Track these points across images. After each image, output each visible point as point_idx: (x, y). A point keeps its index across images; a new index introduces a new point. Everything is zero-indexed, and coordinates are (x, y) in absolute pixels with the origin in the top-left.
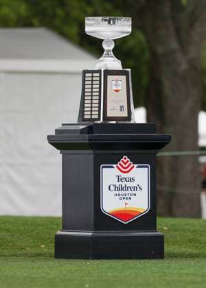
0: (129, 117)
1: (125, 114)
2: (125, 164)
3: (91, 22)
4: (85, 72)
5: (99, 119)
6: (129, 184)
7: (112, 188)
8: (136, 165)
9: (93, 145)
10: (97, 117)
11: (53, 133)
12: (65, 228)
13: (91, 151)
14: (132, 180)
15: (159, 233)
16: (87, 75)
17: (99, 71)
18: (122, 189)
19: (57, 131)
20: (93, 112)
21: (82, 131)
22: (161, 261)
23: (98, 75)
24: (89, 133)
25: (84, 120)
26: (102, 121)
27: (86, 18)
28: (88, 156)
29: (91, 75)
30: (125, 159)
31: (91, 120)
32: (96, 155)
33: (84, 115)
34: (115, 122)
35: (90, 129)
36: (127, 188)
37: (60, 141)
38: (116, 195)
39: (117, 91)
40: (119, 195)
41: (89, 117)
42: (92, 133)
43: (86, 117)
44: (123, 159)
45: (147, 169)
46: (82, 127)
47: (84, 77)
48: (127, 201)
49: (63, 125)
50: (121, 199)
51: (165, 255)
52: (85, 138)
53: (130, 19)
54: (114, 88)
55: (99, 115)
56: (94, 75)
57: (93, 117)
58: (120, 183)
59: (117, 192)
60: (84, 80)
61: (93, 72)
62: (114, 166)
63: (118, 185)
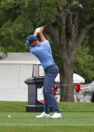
4: (34, 65)
9: (35, 83)
11: (26, 80)
12: (29, 104)
13: (35, 85)
17: (37, 65)
19: (27, 80)
20: (36, 75)
22: (52, 113)
26: (38, 77)
31: (35, 77)
32: (36, 86)
34: (41, 77)
35: (35, 79)
37: (27, 82)
43: (34, 76)
46: (33, 79)
49: (28, 78)
52: (33, 82)
60: (33, 67)
61: (35, 65)
62: (41, 88)
63: (42, 93)
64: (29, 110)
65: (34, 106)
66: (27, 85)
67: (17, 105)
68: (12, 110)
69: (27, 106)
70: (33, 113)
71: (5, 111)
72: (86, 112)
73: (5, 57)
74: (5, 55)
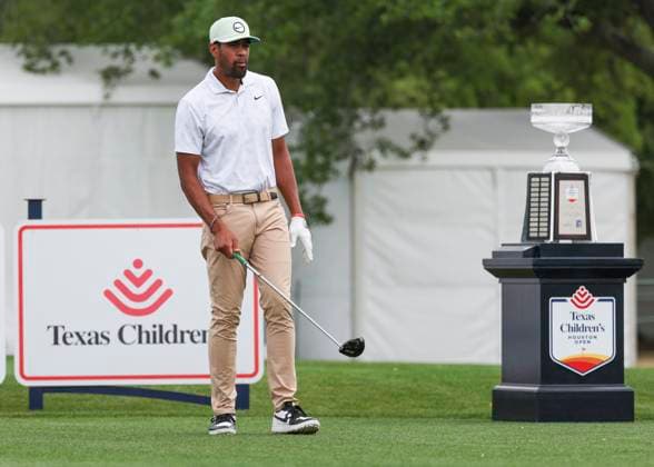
0: (588, 236)
1: (583, 231)
2: (582, 296)
3: (539, 110)
4: (531, 176)
5: (548, 238)
6: (587, 323)
7: (566, 328)
8: (597, 299)
9: (540, 272)
10: (545, 235)
11: (490, 257)
12: (505, 381)
13: (537, 280)
14: (591, 317)
15: (627, 387)
16: (533, 179)
17: (549, 175)
18: (578, 330)
19: (494, 253)
20: (540, 229)
21: (526, 254)
22: (630, 424)
23: (547, 179)
24: (534, 256)
25: (529, 238)
26: (551, 239)
27: (533, 105)
28: (533, 286)
29: (538, 180)
30: (582, 290)
31: (539, 238)
32: (543, 285)
33: (529, 232)
34: (569, 242)
35: (536, 252)
36: (584, 329)
37: (499, 267)
38: (570, 337)
39: (572, 201)
40: (574, 337)
41: (536, 235)
42: (539, 256)
43: (531, 235)
44: (579, 290)
45: (611, 303)
46: (526, 248)
47: (530, 182)
48: (586, 346)
49: (503, 245)
50: (576, 342)
51: (636, 417)
52: (528, 263)
53: (590, 105)
54: (569, 197)
55: (549, 232)
56: (543, 179)
57: (541, 235)
58: (576, 321)
59: (572, 334)
60: (529, 187)
61: (540, 176)
62: (568, 299)
63: (572, 324)
64: (507, 408)
65: (535, 388)
66: (498, 279)
67: (450, 384)
68: (422, 411)
69: (498, 387)
71: (383, 415)
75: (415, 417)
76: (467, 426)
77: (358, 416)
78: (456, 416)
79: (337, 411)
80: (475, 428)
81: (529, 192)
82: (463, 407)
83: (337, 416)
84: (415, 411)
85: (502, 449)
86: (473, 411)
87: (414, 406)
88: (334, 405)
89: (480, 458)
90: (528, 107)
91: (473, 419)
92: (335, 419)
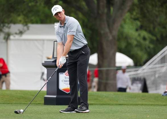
4: (54, 42)
7: (63, 81)
11: (44, 62)
12: (47, 94)
16: (55, 42)
18: (67, 81)
19: (45, 62)
21: (53, 62)
24: (55, 62)
25: (54, 58)
29: (56, 42)
33: (54, 56)
37: (46, 65)
38: (64, 83)
43: (55, 57)
44: (67, 71)
46: (53, 60)
47: (54, 43)
48: (68, 85)
50: (66, 85)
52: (54, 64)
58: (66, 79)
60: (54, 44)
62: (64, 73)
63: (65, 80)
64: (48, 102)
65: (55, 97)
66: (46, 68)
68: (26, 102)
69: (46, 96)
70: (52, 106)
71: (15, 103)
72: (125, 105)
73: (25, 31)
74: (25, 28)
75: (24, 104)
76: (38, 106)
77: (9, 104)
78: (35, 104)
79: (4, 102)
80: (39, 106)
81: (54, 46)
82: (36, 101)
83: (3, 103)
84: (24, 102)
85: (47, 112)
86: (39, 102)
87: (23, 101)
88: (3, 101)
89: (41, 114)
90: (54, 23)
91: (39, 105)
92: (3, 104)
